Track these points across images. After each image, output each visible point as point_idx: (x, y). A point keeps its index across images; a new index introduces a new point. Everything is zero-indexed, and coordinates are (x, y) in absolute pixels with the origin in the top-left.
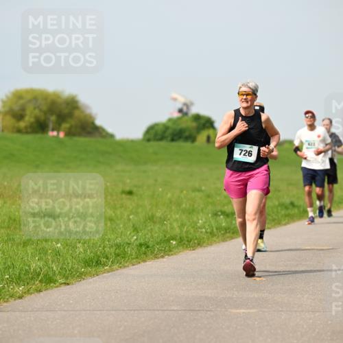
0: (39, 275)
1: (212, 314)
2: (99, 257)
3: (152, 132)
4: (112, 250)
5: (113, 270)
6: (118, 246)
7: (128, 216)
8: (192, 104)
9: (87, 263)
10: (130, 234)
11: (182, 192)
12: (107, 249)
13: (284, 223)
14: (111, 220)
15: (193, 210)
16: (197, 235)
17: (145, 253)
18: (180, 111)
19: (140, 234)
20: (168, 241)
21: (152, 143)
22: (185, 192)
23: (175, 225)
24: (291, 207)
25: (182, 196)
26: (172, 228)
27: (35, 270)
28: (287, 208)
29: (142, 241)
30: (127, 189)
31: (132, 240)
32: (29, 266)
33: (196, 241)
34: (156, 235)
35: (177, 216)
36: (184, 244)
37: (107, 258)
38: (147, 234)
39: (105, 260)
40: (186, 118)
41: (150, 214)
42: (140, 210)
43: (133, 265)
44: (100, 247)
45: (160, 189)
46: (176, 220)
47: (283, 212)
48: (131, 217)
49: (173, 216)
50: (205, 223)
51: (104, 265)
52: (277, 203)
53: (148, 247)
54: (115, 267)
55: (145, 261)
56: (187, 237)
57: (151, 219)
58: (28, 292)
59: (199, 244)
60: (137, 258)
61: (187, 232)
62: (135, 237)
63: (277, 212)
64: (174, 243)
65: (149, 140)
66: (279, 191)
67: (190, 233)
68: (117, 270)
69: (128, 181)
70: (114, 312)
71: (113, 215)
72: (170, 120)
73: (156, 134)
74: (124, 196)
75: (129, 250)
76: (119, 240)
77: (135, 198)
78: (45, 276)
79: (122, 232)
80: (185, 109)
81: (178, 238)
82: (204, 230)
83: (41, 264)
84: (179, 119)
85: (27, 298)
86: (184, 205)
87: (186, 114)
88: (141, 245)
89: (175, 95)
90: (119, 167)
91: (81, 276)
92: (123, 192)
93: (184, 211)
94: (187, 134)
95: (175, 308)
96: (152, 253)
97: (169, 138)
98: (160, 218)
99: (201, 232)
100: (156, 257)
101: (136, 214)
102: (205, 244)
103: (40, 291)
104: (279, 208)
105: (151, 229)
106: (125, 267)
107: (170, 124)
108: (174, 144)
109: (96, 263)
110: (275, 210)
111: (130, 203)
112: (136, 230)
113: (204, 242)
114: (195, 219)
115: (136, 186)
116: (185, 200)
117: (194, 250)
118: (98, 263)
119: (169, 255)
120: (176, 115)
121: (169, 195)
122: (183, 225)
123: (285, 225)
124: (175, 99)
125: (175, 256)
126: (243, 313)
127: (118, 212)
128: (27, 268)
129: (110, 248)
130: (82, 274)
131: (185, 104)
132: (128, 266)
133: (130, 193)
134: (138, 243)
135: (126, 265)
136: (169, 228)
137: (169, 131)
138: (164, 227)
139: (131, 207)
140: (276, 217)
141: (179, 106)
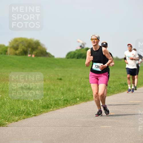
0: (24, 112)
1: (93, 128)
2: (48, 105)
3: (70, 55)
4: (54, 102)
5: (54, 110)
6: (56, 101)
7: (60, 89)
8: (85, 44)
9: (44, 107)
10: (61, 96)
11: (81, 79)
12: (51, 102)
13: (122, 91)
14: (53, 90)
15: (86, 86)
16: (87, 96)
17: (66, 104)
18: (81, 46)
19: (65, 96)
20: (76, 98)
21: (69, 59)
22: (82, 79)
23: (79, 92)
24: (125, 85)
25: (82, 80)
26: (77, 93)
27: (22, 110)
28: (123, 85)
29: (66, 99)
30: (60, 78)
31: (62, 98)
32: (20, 109)
33: (87, 99)
34: (71, 96)
35: (80, 89)
36: (82, 100)
37: (51, 106)
38: (67, 96)
39: (50, 106)
40: (83, 49)
41: (69, 88)
42: (64, 86)
43: (62, 108)
44: (49, 101)
45: (73, 78)
46: (79, 90)
47: (122, 87)
48: (61, 89)
49: (78, 89)
50: (91, 91)
51: (50, 108)
52: (119, 83)
53: (68, 101)
54: (55, 109)
55: (66, 107)
56: (83, 97)
57: (69, 90)
58: (20, 119)
59: (88, 100)
60: (63, 105)
61: (83, 95)
62: (63, 97)
63: (119, 87)
64: (78, 99)
65: (68, 58)
66: (120, 79)
67: (85, 96)
68: (55, 110)
69: (60, 75)
70: (54, 127)
71: (54, 88)
72: (77, 50)
73: (71, 56)
74: (58, 80)
75: (60, 102)
76: (56, 98)
77: (62, 81)
78: (27, 112)
79: (57, 95)
80: (82, 46)
81: (80, 97)
82: (90, 94)
83: (25, 108)
84: (80, 50)
85: (19, 121)
86: (82, 84)
87: (83, 48)
88: (65, 100)
89: (79, 40)
90: (56, 69)
91: (41, 113)
92: (58, 79)
93: (82, 87)
94: (83, 56)
95: (79, 126)
96: (69, 103)
97: (76, 58)
98: (73, 89)
99: (89, 95)
100: (71, 105)
101: (63, 88)
102: (90, 100)
103: (25, 119)
104: (120, 86)
105: (69, 94)
106: (58, 109)
107: (77, 52)
108: (78, 60)
109: (47, 107)
110: (119, 86)
111: (60, 83)
112: (63, 94)
113: (90, 99)
114: (87, 90)
115: (63, 77)
116: (82, 82)
117: (86, 102)
118: (48, 107)
119: (76, 104)
120: (79, 48)
121: (76, 80)
122: (82, 92)
123: (123, 92)
124: (79, 42)
125: (78, 105)
126: (106, 127)
127: (56, 87)
128: (19, 109)
129: (52, 101)
130: (41, 112)
131: (83, 44)
132: (60, 109)
133: (61, 79)
134: (64, 99)
135: (59, 108)
136: (76, 93)
137: (76, 55)
138: (74, 93)
139: (61, 85)
140: (119, 89)
141: (80, 44)
